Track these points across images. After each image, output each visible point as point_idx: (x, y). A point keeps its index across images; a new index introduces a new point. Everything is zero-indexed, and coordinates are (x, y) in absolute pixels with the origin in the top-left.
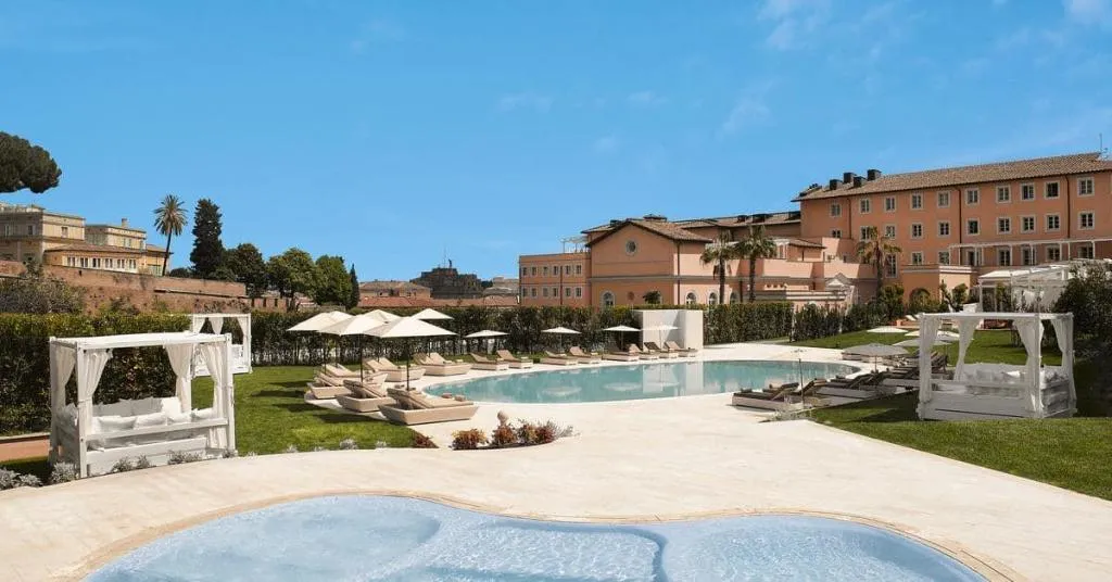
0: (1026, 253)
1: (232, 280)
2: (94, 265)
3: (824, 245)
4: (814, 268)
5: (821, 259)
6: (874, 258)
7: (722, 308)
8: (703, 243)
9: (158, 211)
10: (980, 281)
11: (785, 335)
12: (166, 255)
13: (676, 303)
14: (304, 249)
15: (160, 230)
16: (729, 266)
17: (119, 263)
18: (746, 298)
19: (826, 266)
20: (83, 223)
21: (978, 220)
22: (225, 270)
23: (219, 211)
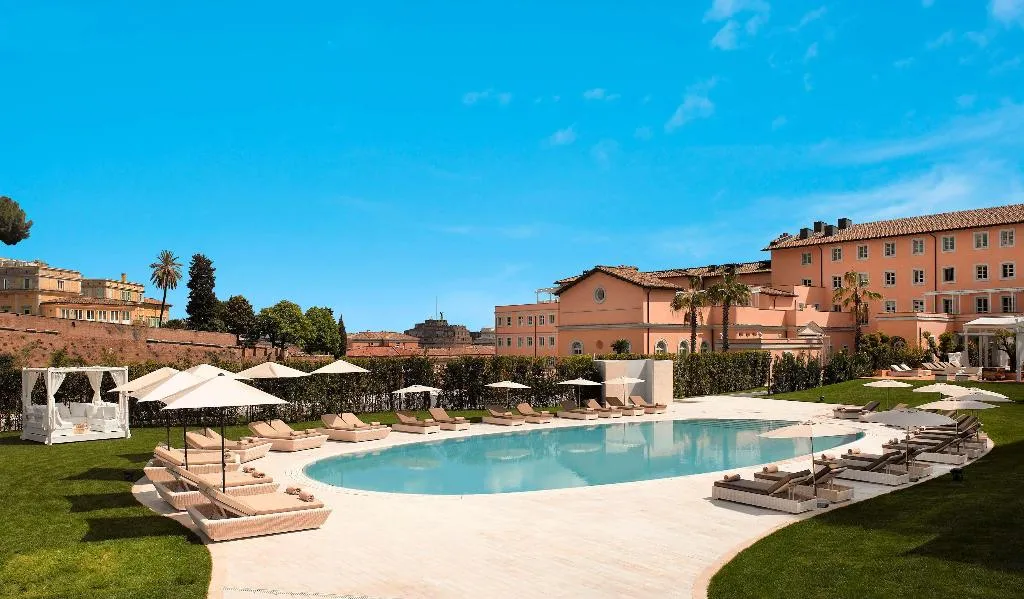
0: (1006, 301)
1: (223, 331)
2: (88, 316)
3: (795, 294)
4: (785, 316)
5: (792, 308)
6: (852, 304)
7: (693, 357)
8: (674, 290)
9: (153, 266)
10: (965, 329)
11: (760, 385)
12: (163, 307)
13: (645, 352)
14: (294, 302)
15: (156, 284)
16: (700, 314)
17: (112, 314)
18: (719, 347)
19: (798, 314)
20: (79, 276)
21: (955, 267)
22: (217, 322)
23: (212, 266)
